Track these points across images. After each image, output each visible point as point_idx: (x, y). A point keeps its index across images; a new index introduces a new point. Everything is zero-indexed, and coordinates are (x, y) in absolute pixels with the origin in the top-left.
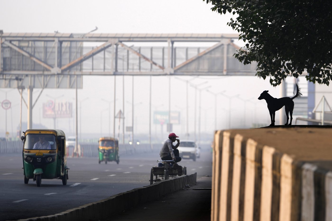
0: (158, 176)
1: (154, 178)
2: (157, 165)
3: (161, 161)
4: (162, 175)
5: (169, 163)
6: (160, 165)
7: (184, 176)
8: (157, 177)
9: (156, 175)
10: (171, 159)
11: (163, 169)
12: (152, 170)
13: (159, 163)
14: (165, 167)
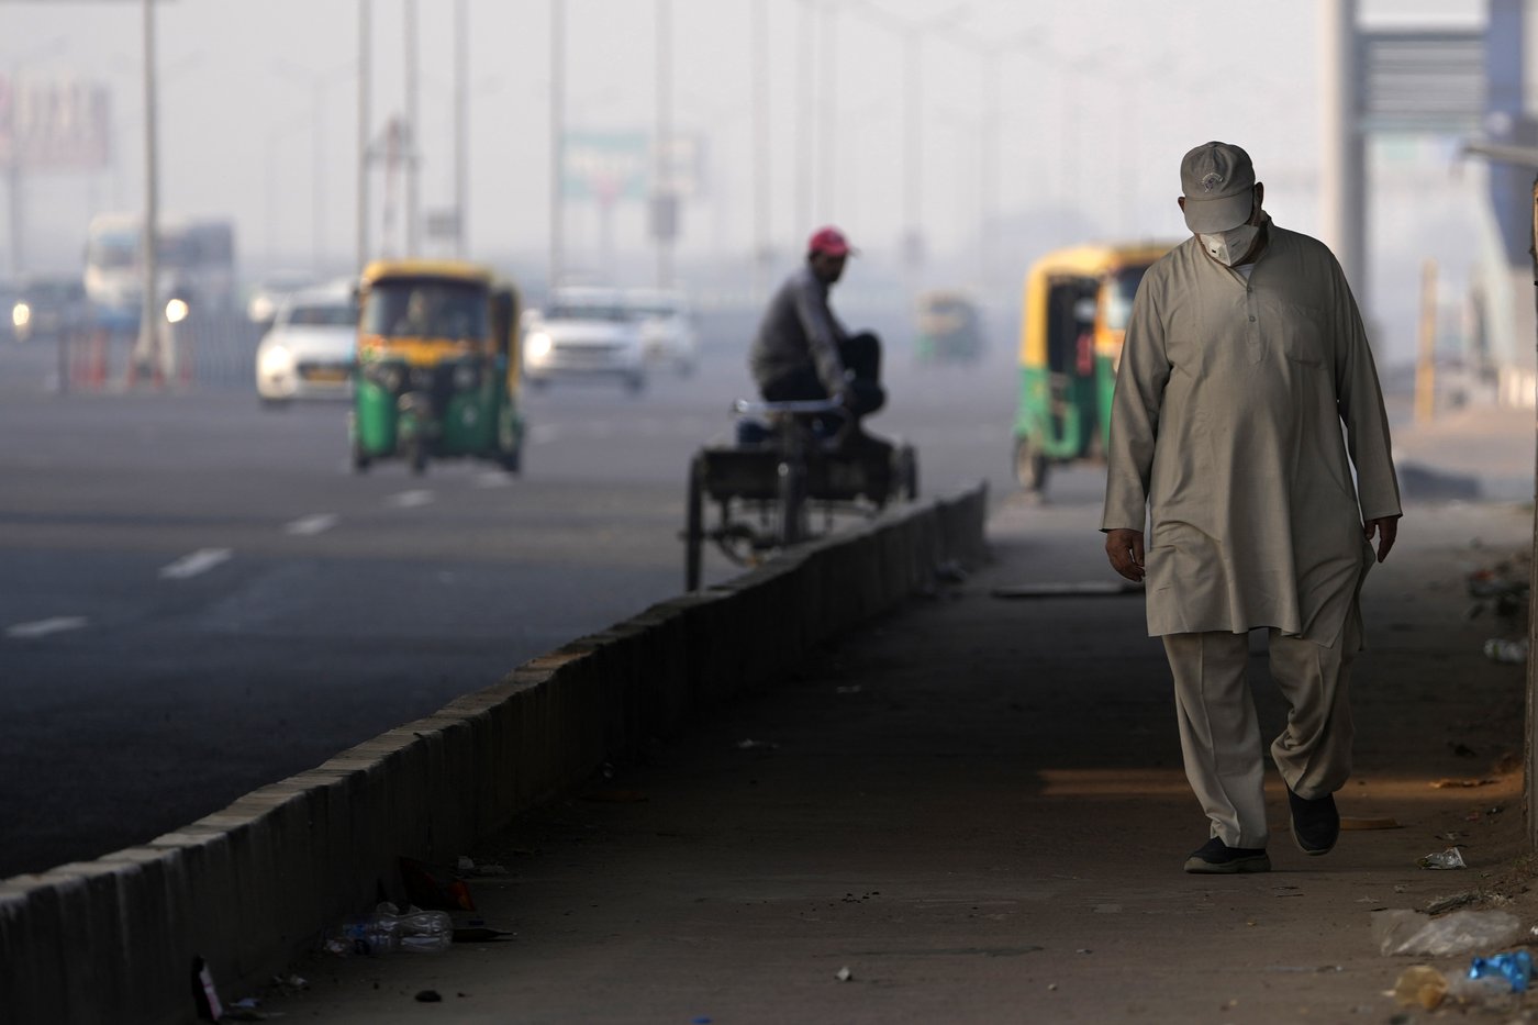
0: (736, 505)
1: (711, 514)
2: (725, 436)
3: (751, 404)
4: (762, 495)
5: (805, 419)
6: (750, 431)
7: (899, 509)
8: (726, 514)
9: (723, 498)
10: (821, 393)
11: (771, 460)
12: (696, 465)
13: (740, 417)
14: (787, 444)
